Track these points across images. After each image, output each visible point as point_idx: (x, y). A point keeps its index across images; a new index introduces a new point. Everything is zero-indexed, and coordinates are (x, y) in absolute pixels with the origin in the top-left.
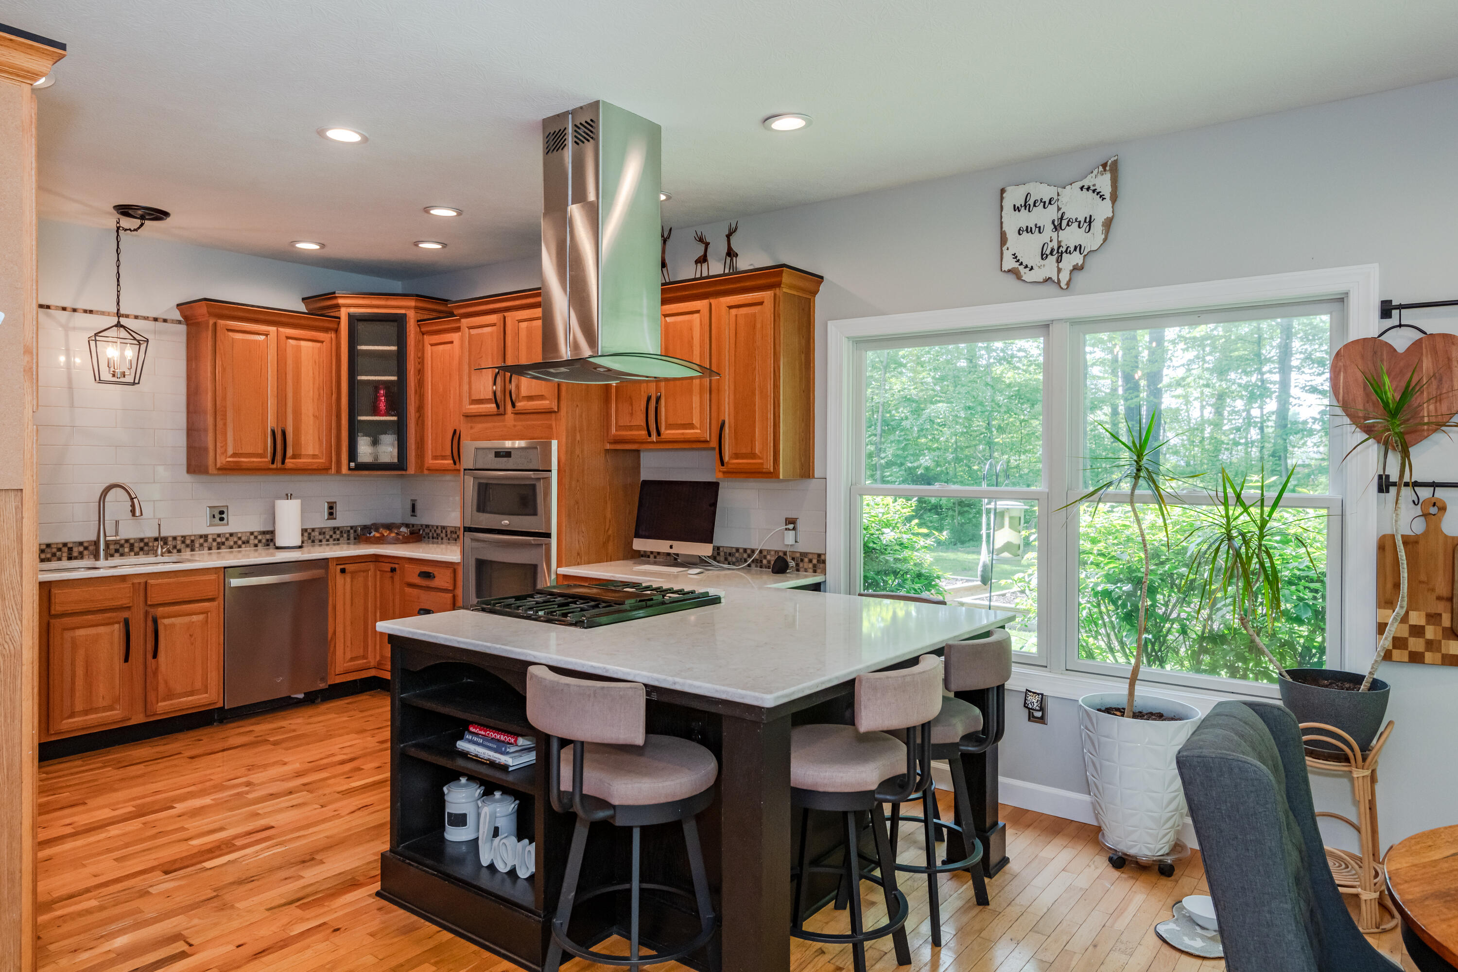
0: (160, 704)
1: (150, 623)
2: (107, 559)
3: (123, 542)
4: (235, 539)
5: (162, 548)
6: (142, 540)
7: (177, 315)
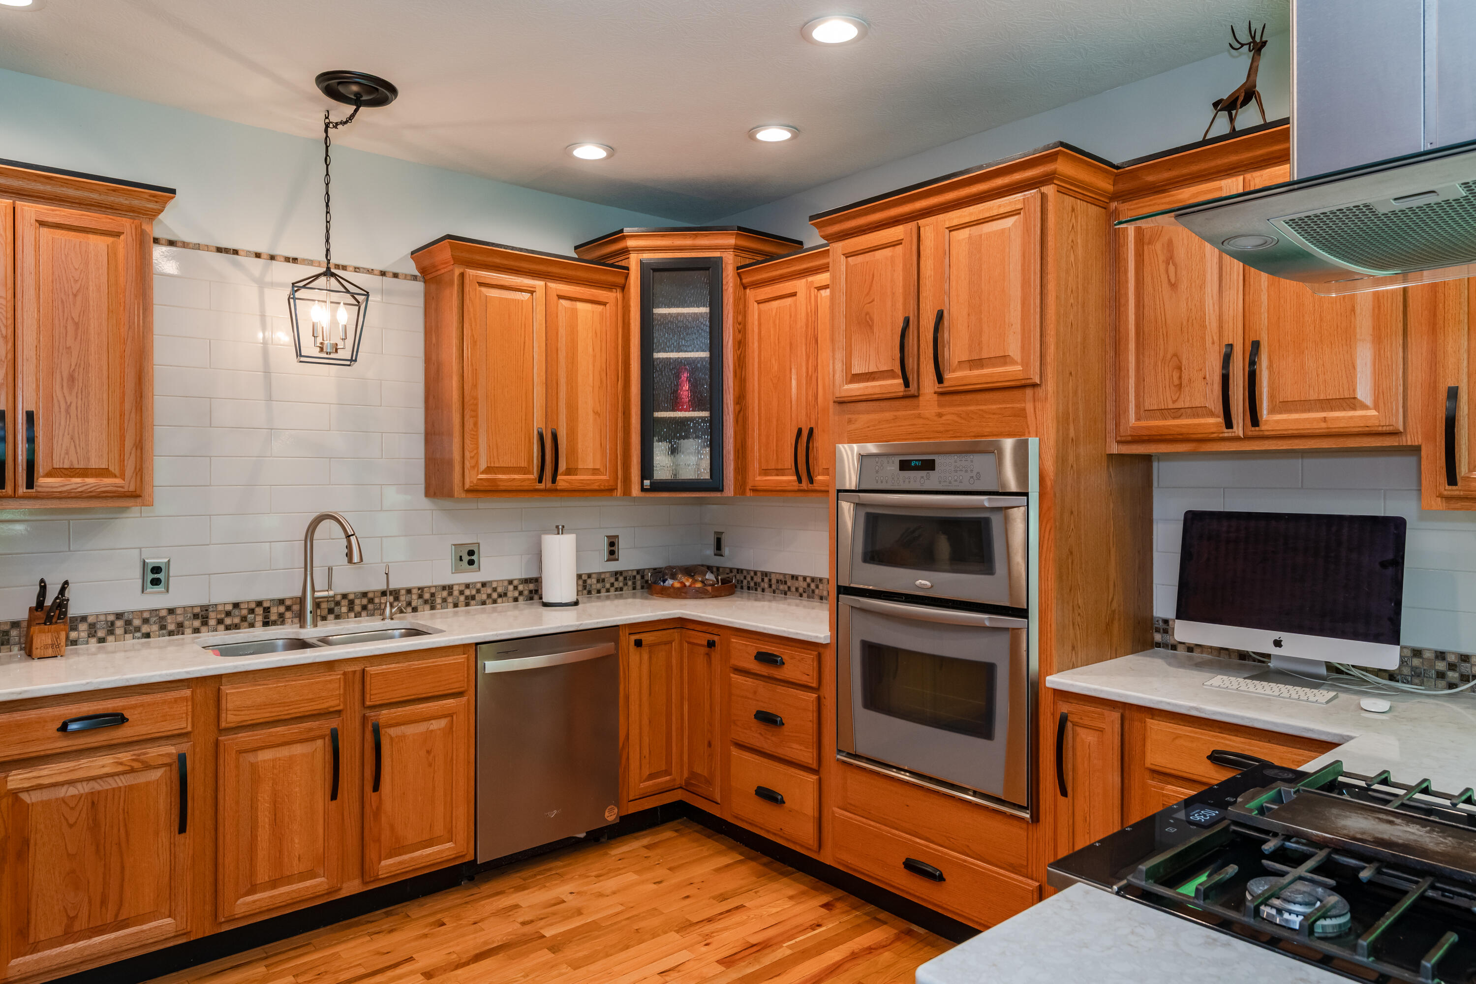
0: (383, 863)
1: (369, 736)
2: (315, 626)
3: (339, 598)
4: (489, 591)
5: (392, 606)
6: (365, 594)
7: (411, 268)
